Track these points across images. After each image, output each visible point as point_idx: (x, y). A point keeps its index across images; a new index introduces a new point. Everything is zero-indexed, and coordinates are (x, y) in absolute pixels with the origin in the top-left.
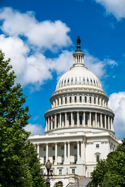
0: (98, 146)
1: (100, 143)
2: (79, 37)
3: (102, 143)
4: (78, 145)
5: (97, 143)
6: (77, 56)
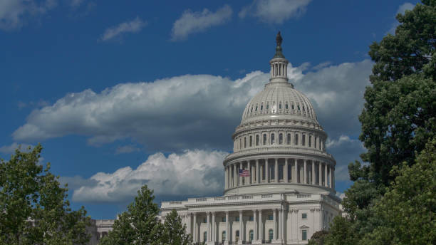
0: (304, 216)
1: (308, 212)
2: (279, 33)
3: (313, 211)
4: (274, 214)
5: (304, 212)
6: (276, 65)
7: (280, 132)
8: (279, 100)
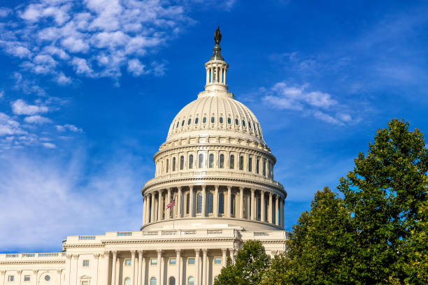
3: (275, 253)
6: (214, 68)
7: (210, 152)
8: (212, 112)
